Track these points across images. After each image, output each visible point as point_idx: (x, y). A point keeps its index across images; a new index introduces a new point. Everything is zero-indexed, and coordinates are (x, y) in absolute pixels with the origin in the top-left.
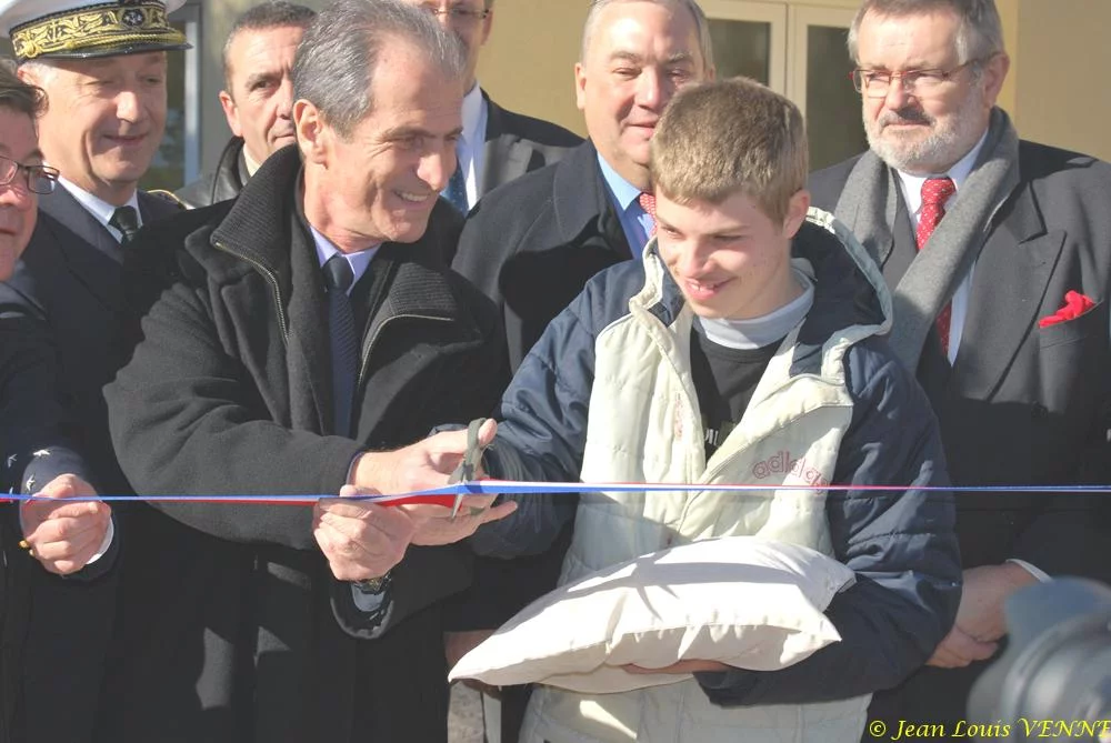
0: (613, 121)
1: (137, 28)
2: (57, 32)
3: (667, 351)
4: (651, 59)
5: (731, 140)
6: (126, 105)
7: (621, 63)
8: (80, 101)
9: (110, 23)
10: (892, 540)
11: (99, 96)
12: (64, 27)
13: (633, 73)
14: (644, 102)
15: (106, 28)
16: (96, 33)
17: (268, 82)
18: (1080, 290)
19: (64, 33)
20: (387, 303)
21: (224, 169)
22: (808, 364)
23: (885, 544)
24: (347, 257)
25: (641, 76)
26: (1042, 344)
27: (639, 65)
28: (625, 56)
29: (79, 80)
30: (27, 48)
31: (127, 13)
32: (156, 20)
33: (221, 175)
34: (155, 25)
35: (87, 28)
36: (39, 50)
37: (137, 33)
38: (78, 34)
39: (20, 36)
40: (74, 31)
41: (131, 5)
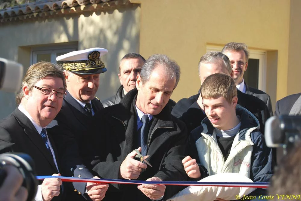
1: (94, 66)
2: (74, 66)
3: (212, 142)
5: (217, 84)
8: (79, 82)
9: (88, 65)
10: (264, 176)
11: (84, 82)
12: (76, 65)
16: (84, 67)
17: (128, 72)
19: (76, 66)
20: (157, 124)
21: (118, 93)
22: (243, 137)
23: (262, 177)
24: (148, 115)
29: (79, 77)
30: (67, 68)
31: (92, 62)
32: (98, 63)
33: (117, 94)
34: (99, 65)
35: (82, 66)
36: (70, 70)
37: (94, 67)
38: (79, 67)
39: (65, 64)
40: (78, 66)
41: (93, 60)
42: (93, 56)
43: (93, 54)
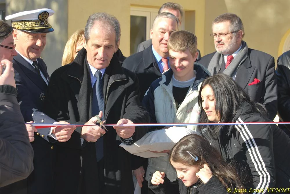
0: (159, 42)
2: (24, 25)
4: (168, 30)
6: (39, 43)
7: (161, 30)
8: (28, 40)
9: (37, 24)
11: (33, 40)
12: (26, 24)
13: (164, 33)
14: (165, 39)
15: (36, 25)
16: (34, 26)
18: (257, 78)
19: (26, 25)
25: (165, 33)
26: (249, 89)
27: (165, 31)
28: (162, 29)
29: (28, 36)
30: (16, 27)
31: (41, 22)
34: (46, 24)
35: (32, 25)
36: (20, 28)
37: (43, 27)
38: (30, 26)
39: (15, 23)
40: (28, 25)
41: (42, 20)
42: (42, 16)
43: (43, 15)
